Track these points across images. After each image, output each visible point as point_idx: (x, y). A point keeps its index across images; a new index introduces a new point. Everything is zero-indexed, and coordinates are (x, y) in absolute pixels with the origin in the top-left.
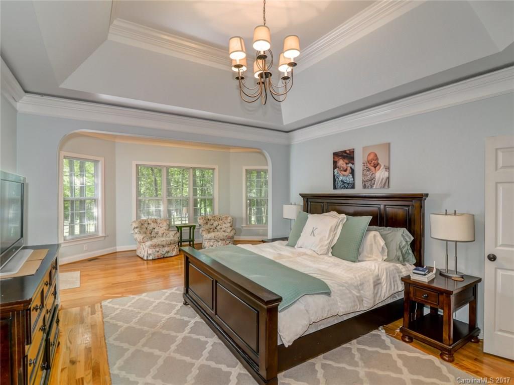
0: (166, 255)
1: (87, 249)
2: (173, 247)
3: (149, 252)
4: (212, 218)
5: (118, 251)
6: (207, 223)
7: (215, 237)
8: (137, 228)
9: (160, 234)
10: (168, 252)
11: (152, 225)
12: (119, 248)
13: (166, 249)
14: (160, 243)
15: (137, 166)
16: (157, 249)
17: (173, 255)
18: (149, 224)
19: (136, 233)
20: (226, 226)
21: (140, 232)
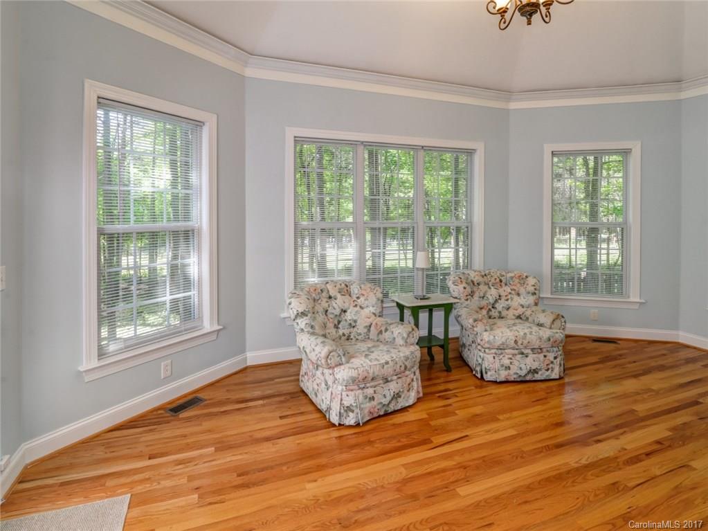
0: (392, 408)
1: (169, 373)
2: (409, 380)
3: (348, 401)
4: (481, 279)
5: (249, 363)
6: (472, 294)
7: (516, 342)
8: (303, 314)
9: (361, 328)
10: (397, 396)
11: (340, 302)
12: (254, 357)
13: (393, 387)
14: (376, 371)
15: (298, 140)
16: (370, 391)
17: (411, 402)
18: (330, 297)
19: (302, 330)
20: (522, 301)
21: (312, 327)
